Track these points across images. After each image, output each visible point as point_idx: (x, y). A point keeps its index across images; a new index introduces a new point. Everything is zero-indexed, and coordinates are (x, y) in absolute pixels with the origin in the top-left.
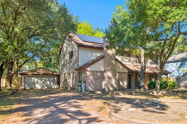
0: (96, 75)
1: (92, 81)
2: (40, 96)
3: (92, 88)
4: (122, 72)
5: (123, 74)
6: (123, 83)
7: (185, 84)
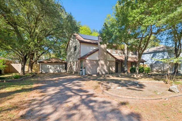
0: (93, 63)
1: (90, 67)
2: (53, 78)
3: (90, 72)
4: (111, 61)
6: (112, 69)
7: (157, 69)
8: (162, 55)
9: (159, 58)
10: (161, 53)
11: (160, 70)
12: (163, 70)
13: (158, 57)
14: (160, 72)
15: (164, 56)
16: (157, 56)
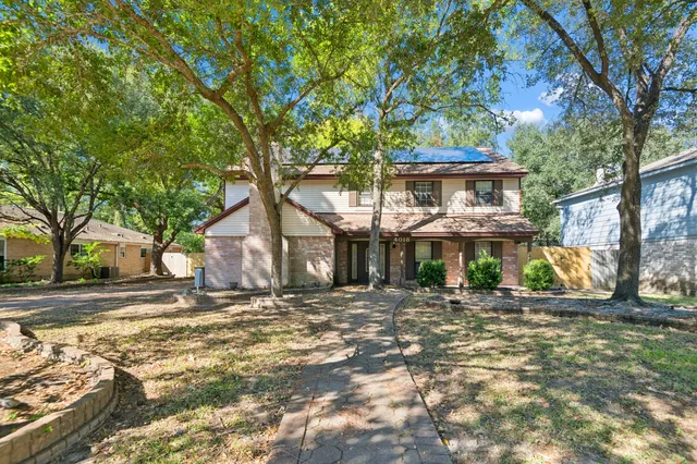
4: (314, 238)
5: (317, 241)
6: (315, 267)
7: (657, 274)
8: (680, 191)
9: (669, 210)
10: (679, 183)
11: (674, 279)
12: (688, 277)
13: (663, 203)
14: (673, 286)
15: (692, 199)
16: (659, 202)
